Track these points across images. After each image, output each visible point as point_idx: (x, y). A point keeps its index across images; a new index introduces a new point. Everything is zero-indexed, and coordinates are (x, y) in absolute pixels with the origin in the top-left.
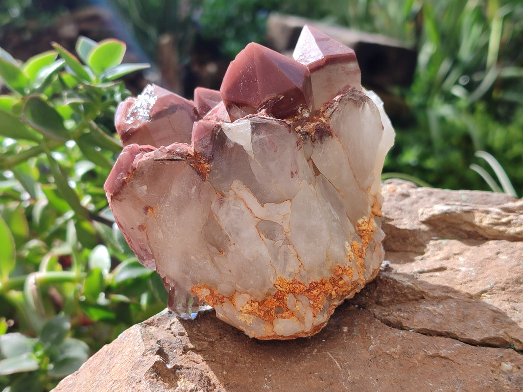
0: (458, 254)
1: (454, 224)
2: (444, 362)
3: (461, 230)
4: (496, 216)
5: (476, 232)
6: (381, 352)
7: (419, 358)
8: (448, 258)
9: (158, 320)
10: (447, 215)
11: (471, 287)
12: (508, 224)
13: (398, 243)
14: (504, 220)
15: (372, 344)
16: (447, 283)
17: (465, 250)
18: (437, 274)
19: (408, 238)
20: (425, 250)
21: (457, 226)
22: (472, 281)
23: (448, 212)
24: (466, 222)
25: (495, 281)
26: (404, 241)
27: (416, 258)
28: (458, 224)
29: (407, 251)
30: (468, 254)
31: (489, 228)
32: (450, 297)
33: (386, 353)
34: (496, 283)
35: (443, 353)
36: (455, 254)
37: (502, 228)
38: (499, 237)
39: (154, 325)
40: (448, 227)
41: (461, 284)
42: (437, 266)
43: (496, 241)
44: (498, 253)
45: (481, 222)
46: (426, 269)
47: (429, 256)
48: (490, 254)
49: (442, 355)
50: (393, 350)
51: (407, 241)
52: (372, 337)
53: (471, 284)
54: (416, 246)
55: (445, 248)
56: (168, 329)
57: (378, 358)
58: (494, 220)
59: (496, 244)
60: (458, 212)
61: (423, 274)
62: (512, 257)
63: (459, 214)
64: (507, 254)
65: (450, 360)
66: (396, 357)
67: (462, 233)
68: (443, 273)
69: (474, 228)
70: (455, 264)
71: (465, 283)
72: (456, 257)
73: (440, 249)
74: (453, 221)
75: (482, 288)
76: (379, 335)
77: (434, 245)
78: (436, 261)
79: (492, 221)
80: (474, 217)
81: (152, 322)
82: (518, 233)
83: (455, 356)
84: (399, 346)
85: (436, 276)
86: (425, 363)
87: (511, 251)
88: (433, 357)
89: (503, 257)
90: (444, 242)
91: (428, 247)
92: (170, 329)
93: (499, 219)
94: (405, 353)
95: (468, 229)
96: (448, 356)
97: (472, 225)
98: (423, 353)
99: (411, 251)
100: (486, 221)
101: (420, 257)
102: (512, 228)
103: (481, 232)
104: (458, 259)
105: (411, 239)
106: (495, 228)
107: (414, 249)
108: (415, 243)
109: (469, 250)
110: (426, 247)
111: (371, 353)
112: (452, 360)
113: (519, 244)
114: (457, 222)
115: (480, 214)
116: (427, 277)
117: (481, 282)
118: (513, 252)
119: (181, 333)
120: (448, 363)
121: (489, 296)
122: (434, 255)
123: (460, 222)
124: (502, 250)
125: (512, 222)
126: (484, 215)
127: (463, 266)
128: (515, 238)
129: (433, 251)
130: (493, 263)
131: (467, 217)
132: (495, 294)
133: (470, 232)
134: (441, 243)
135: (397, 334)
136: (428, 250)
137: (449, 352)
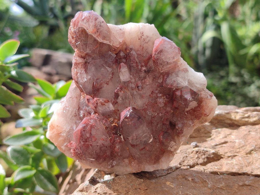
0: (230, 134)
1: (221, 120)
2: (249, 187)
3: (225, 123)
4: (242, 114)
5: (233, 123)
6: (215, 188)
7: (236, 187)
8: (226, 137)
9: (86, 188)
10: (219, 116)
11: (245, 149)
12: (249, 117)
13: (196, 133)
14: (246, 115)
15: (209, 184)
16: (232, 148)
17: (232, 132)
18: (224, 145)
19: (201, 130)
20: (211, 135)
21: (223, 121)
22: (244, 146)
23: (219, 114)
24: (227, 119)
25: (255, 145)
26: (199, 132)
27: (208, 139)
28: (224, 120)
29: (201, 137)
30: (234, 134)
31: (240, 120)
32: (236, 156)
33: (218, 187)
34: (256, 145)
35: (247, 183)
36: (228, 135)
37: (247, 120)
38: (246, 124)
39: (85, 191)
40: (218, 122)
41: (239, 148)
42: (223, 141)
43: (245, 126)
44: (249, 131)
45: (235, 117)
46: (218, 143)
47: (215, 138)
48: (246, 133)
49: (247, 184)
50: (221, 185)
51: (201, 131)
52: (207, 181)
53: (244, 148)
54: (206, 133)
55: (222, 132)
56: (94, 192)
57: (215, 191)
58: (241, 116)
59: (246, 127)
60: (223, 114)
61: (217, 146)
62: (257, 133)
63: (224, 115)
64: (254, 131)
65: (251, 186)
66: (224, 189)
67: (226, 125)
68: (227, 144)
69: (232, 121)
70: (231, 139)
71: (241, 147)
72: (229, 136)
73: (219, 133)
74: (221, 118)
75: (250, 149)
76: (210, 179)
77: (216, 132)
78: (220, 139)
79: (240, 116)
80: (231, 116)
81: (83, 190)
82: (255, 121)
83: (253, 184)
84: (223, 183)
85: (224, 146)
86: (240, 189)
87: (255, 130)
88: (243, 186)
89: (253, 133)
90: (220, 129)
91: (213, 133)
92: (96, 192)
93: (243, 115)
94: (228, 186)
95: (229, 122)
96: (250, 184)
97: (231, 120)
98: (237, 185)
99: (203, 137)
100: (238, 117)
101: (210, 139)
102: (251, 119)
103: (236, 123)
104: (231, 137)
105: (202, 130)
106: (243, 120)
107: (205, 135)
108: (206, 132)
109: (233, 132)
110: (211, 133)
111: (210, 189)
112: (252, 186)
113: (257, 127)
114: (223, 119)
115: (234, 114)
116: (220, 147)
117: (248, 146)
118: (256, 130)
119: (105, 193)
120: (251, 187)
121: (255, 152)
122: (217, 137)
123: (224, 119)
124: (250, 130)
125: (250, 116)
126: (236, 114)
127: (236, 139)
128: (254, 124)
129: (216, 135)
130: (250, 137)
131: (228, 116)
132: (257, 151)
133: (230, 123)
134: (218, 130)
135: (219, 177)
136: (213, 134)
137: (250, 182)
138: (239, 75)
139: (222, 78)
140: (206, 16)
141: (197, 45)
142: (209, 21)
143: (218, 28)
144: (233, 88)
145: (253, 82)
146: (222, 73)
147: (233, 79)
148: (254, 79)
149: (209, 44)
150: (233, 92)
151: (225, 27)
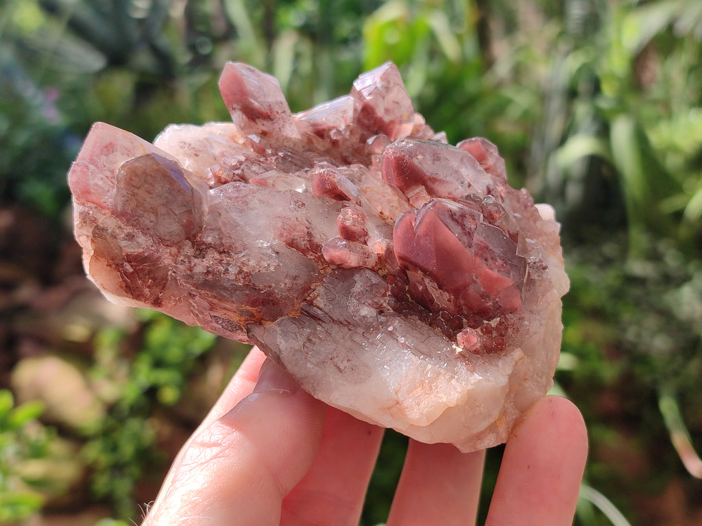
138: (654, 257)
139: (607, 262)
140: (572, 94)
141: (545, 168)
142: (582, 110)
143: (603, 131)
144: (635, 291)
145: (686, 279)
146: (609, 249)
147: (638, 267)
148: (691, 268)
149: (578, 170)
150: (637, 303)
151: (622, 132)
